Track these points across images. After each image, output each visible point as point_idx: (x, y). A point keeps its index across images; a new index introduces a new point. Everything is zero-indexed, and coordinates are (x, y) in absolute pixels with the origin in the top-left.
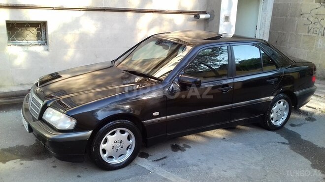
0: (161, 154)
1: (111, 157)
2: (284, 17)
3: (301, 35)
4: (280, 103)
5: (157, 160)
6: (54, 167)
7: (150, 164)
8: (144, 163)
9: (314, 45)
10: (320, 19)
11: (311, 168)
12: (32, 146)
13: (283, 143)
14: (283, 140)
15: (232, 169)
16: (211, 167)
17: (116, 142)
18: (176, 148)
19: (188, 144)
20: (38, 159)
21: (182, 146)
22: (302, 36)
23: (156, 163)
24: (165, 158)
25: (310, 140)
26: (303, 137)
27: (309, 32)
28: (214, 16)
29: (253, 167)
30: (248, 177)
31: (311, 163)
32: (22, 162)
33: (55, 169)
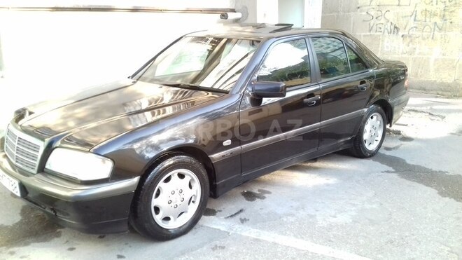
0: (233, 207)
1: (167, 219)
2: (335, 14)
3: (360, 36)
4: (372, 118)
5: (231, 216)
6: (72, 249)
7: (224, 223)
8: (214, 222)
9: (378, 47)
10: (383, 12)
11: (440, 197)
12: (17, 224)
13: (388, 172)
14: (385, 167)
15: (341, 212)
16: (313, 214)
17: (173, 193)
18: (250, 196)
19: (265, 189)
20: (38, 242)
21: (258, 192)
22: (362, 37)
23: (233, 219)
24: (241, 211)
25: (419, 164)
26: (408, 162)
27: (370, 31)
28: (248, 14)
29: (367, 206)
30: (369, 220)
31: (437, 191)
32: (11, 250)
33: (73, 252)
